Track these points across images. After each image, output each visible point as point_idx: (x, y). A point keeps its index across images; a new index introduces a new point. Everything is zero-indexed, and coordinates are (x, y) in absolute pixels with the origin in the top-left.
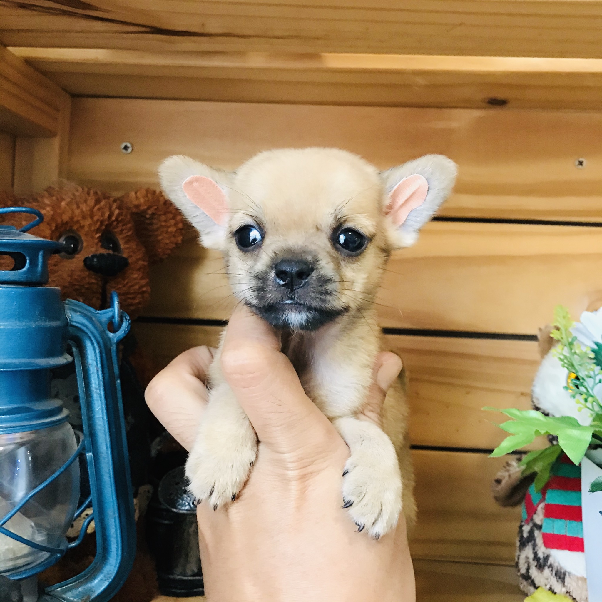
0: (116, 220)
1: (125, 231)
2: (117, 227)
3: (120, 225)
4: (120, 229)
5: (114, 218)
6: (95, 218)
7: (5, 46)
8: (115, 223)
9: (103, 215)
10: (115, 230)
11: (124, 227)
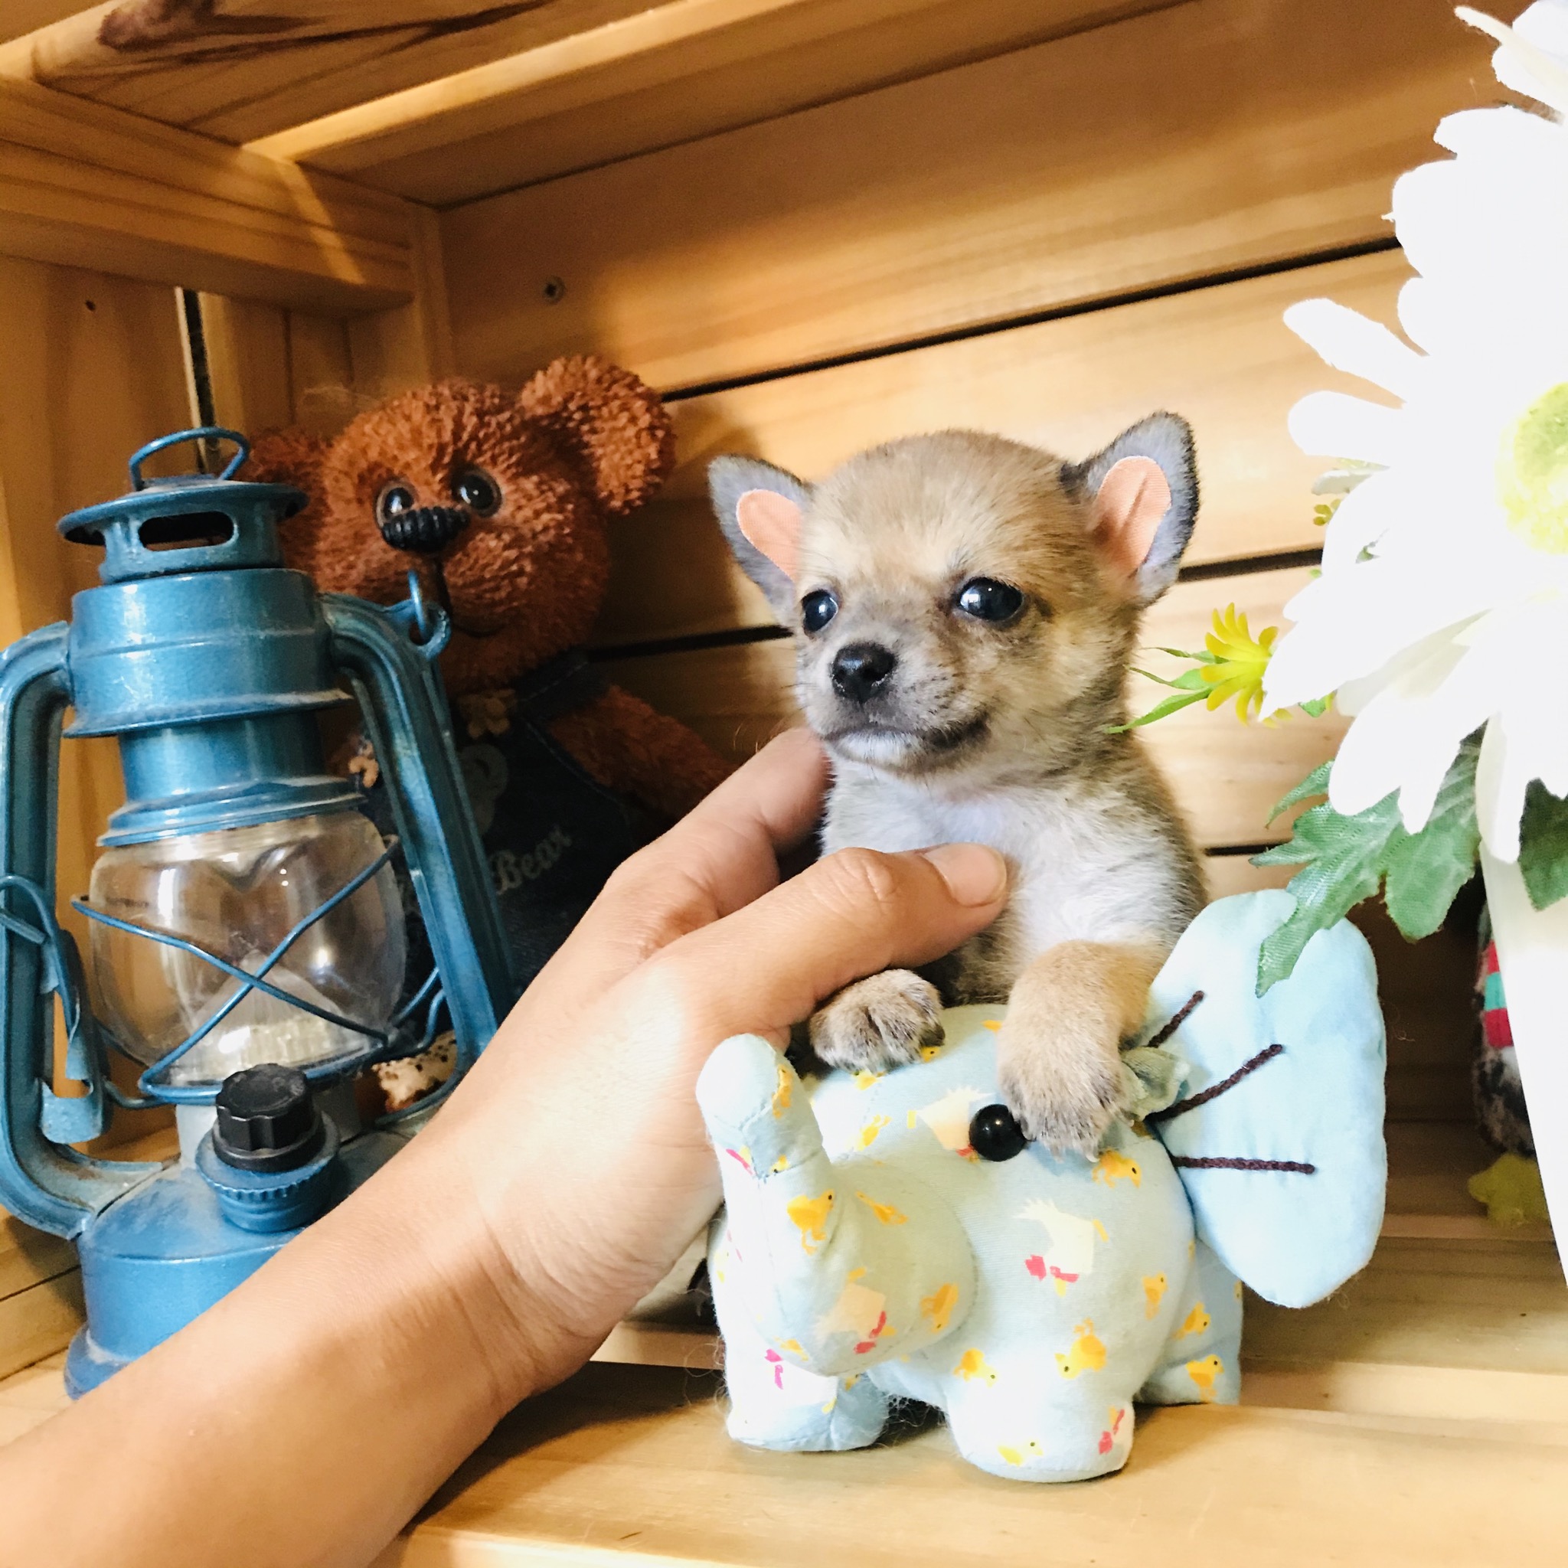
0: (473, 437)
1: (501, 459)
2: (480, 452)
3: (485, 447)
4: (489, 454)
5: (465, 436)
6: (426, 442)
7: (236, 144)
8: (473, 446)
9: (439, 434)
10: (481, 460)
11: (497, 451)
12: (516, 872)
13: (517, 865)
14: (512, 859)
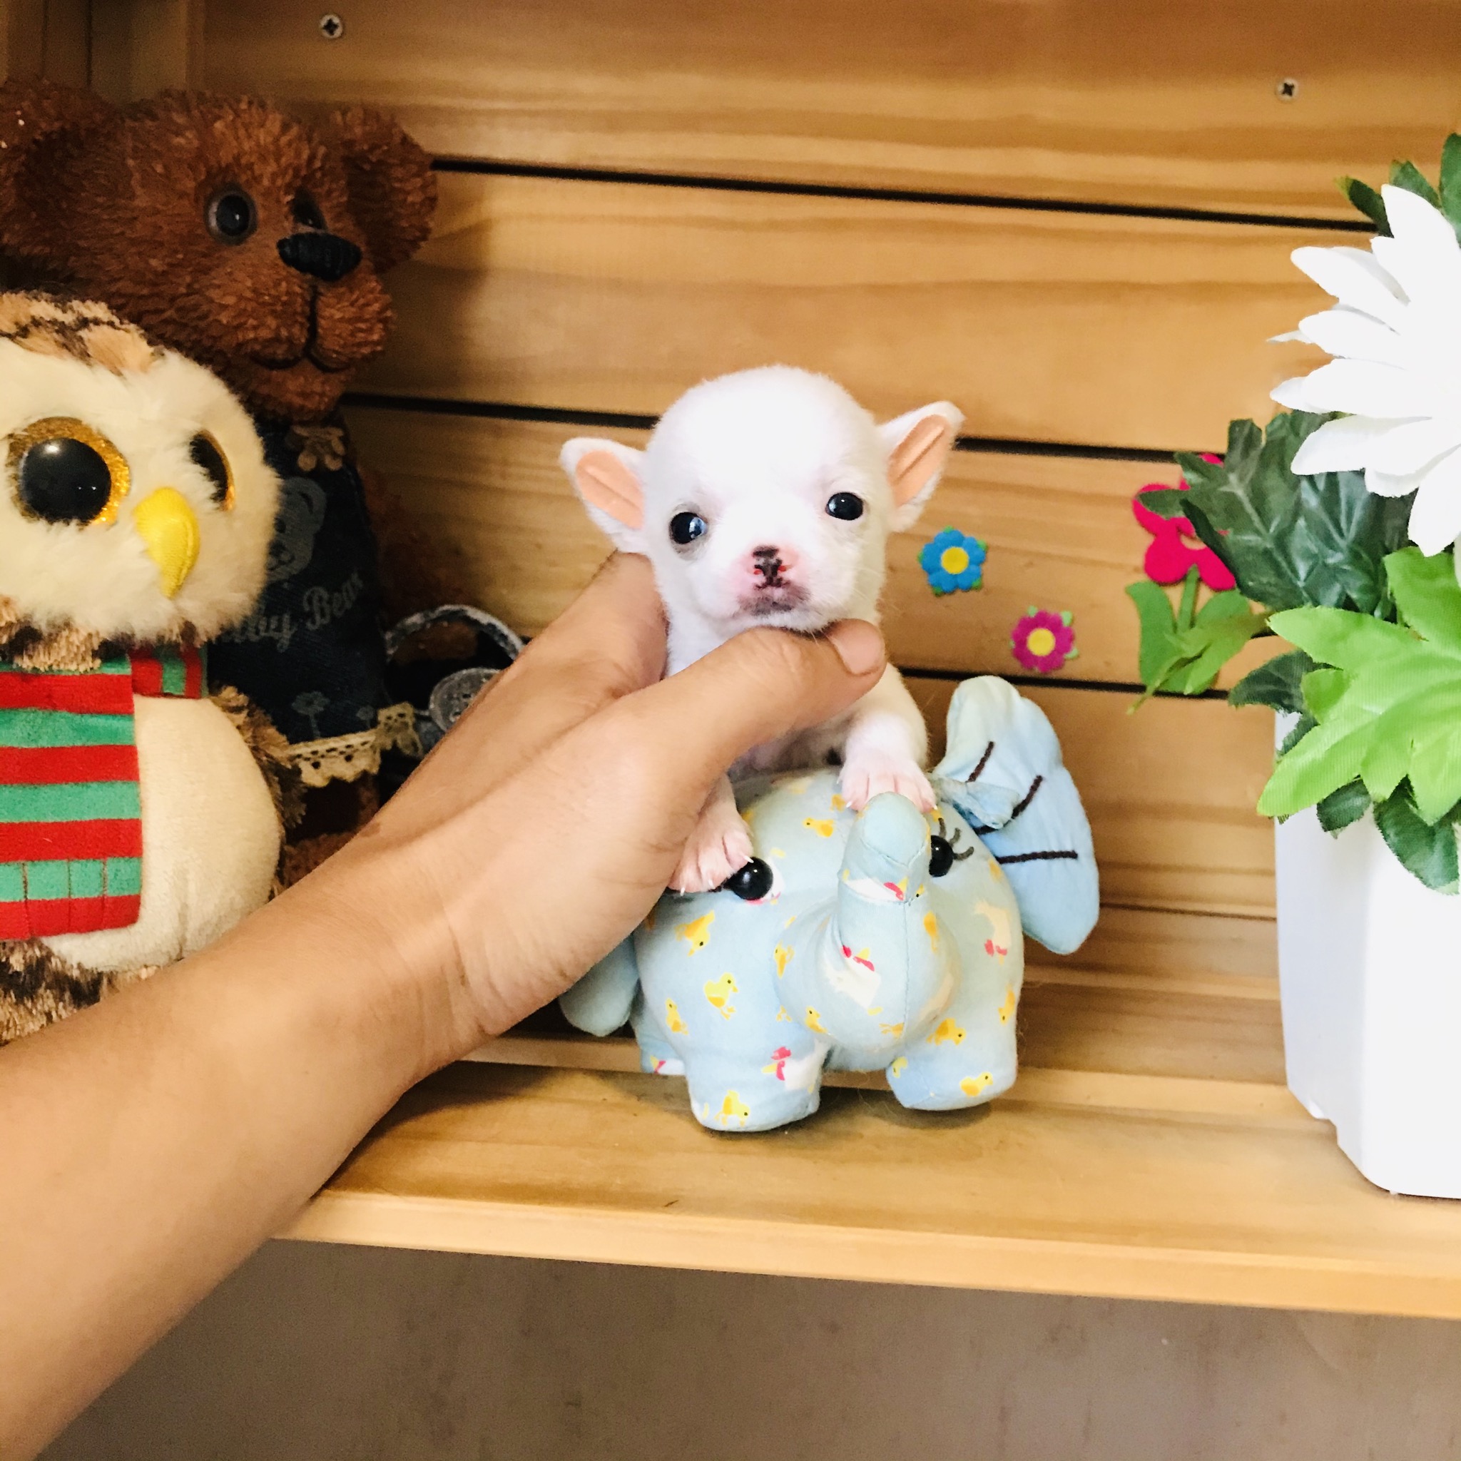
0: (323, 167)
1: (335, 195)
2: (322, 183)
3: (329, 179)
4: (326, 188)
6: (284, 161)
9: (297, 155)
11: (334, 186)
12: (327, 611)
13: (330, 602)
14: (326, 596)
